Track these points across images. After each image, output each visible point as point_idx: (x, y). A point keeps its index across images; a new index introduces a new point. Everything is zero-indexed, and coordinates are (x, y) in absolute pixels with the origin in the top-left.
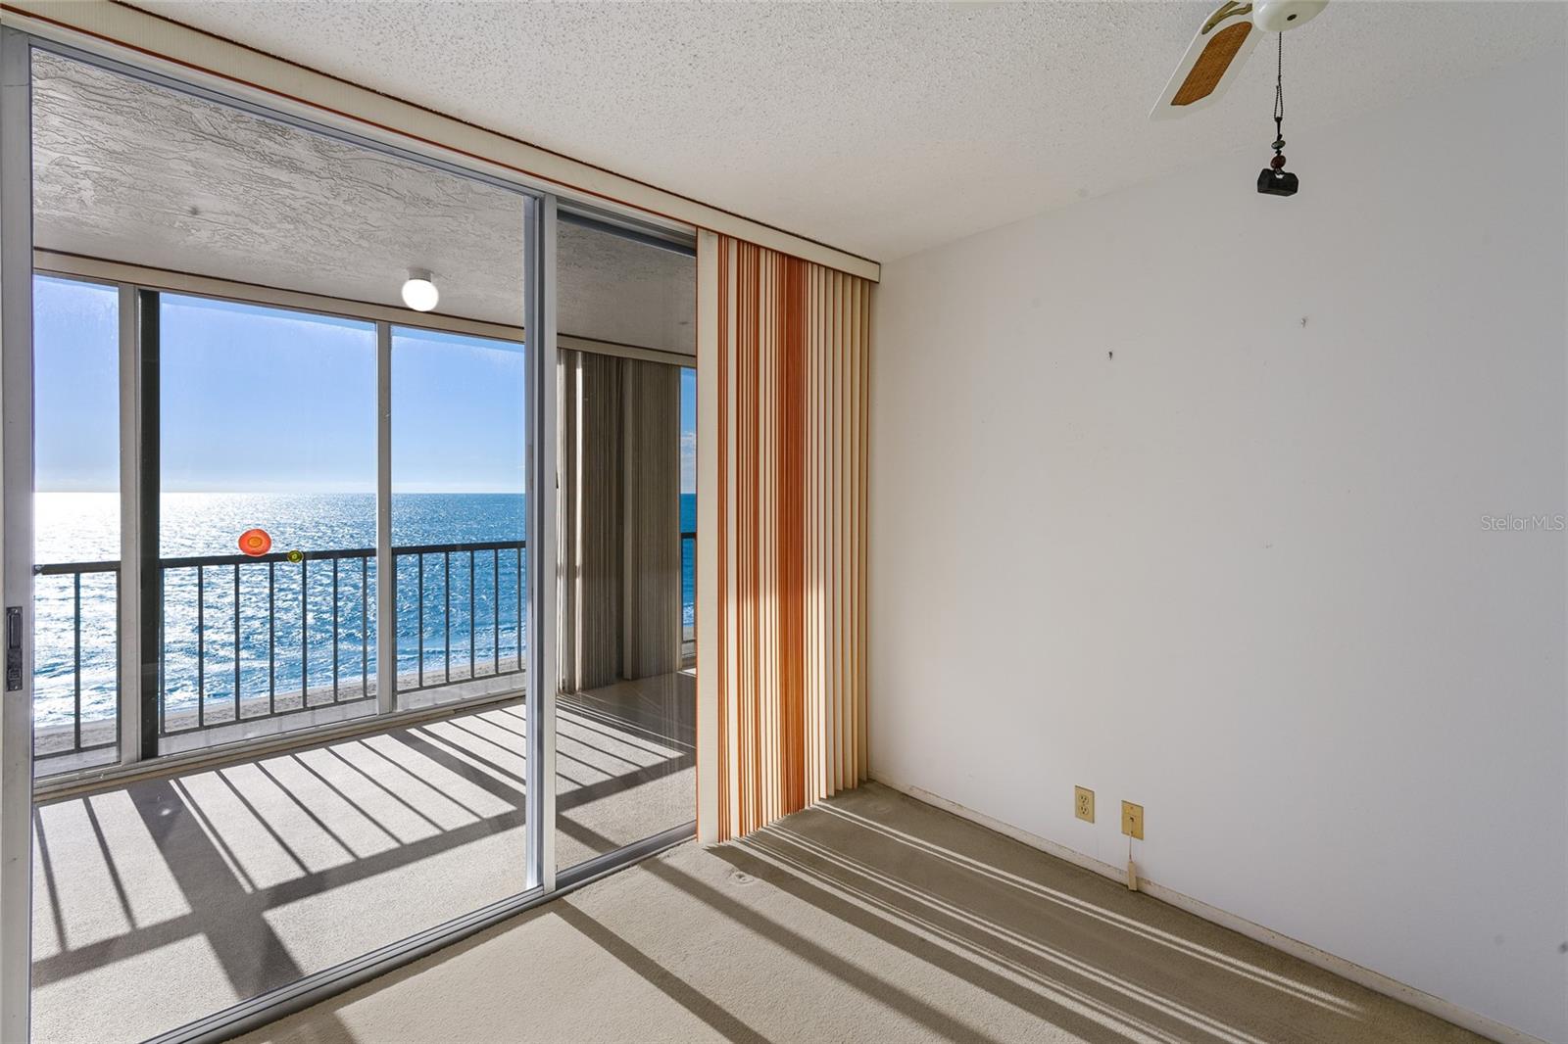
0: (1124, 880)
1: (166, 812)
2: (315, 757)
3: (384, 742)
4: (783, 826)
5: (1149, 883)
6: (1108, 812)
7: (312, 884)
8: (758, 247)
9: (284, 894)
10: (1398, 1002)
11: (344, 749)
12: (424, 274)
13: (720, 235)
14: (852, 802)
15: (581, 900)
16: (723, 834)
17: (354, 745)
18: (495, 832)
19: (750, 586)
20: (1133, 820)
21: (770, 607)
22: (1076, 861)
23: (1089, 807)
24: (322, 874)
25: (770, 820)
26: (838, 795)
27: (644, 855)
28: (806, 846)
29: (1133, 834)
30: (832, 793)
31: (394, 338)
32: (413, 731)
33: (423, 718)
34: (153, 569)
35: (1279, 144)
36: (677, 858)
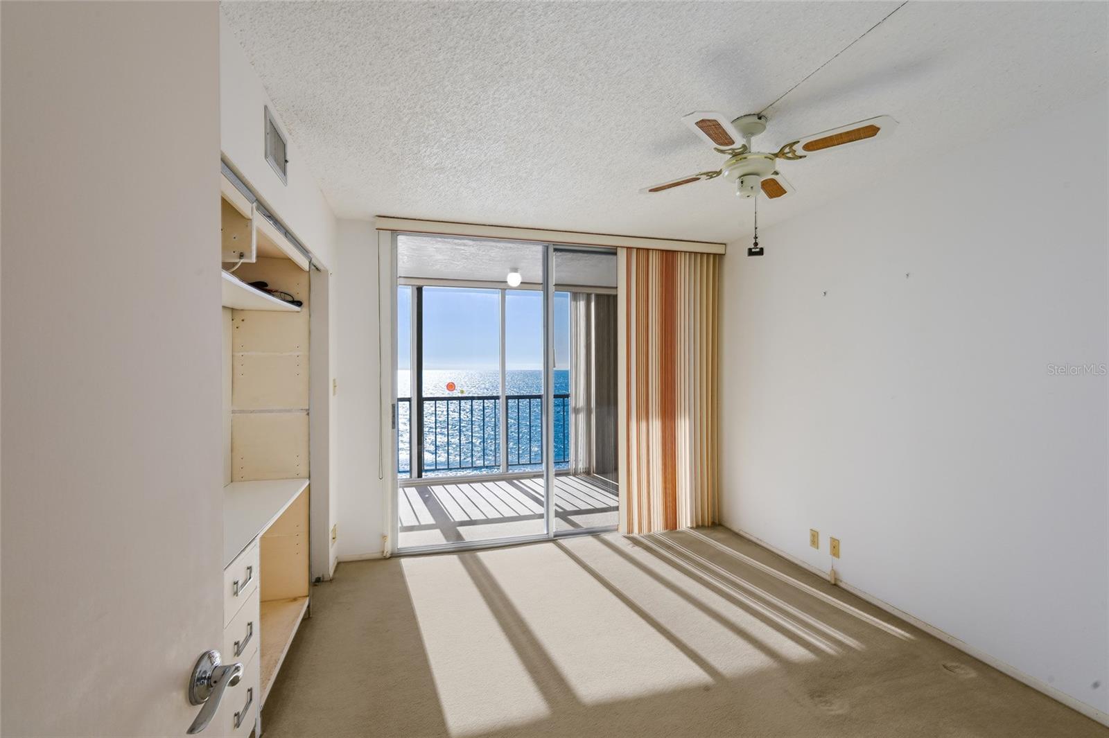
0: (828, 578)
1: (427, 496)
2: (476, 486)
3: (503, 484)
4: (663, 534)
5: (841, 581)
6: (825, 544)
7: (472, 523)
8: (648, 250)
9: (463, 524)
10: (944, 643)
11: (488, 484)
12: (515, 270)
13: (628, 248)
14: (705, 532)
15: (565, 542)
16: (630, 530)
17: (492, 483)
18: (538, 518)
19: (644, 414)
20: (835, 548)
21: (656, 425)
22: (810, 570)
23: (816, 540)
24: (475, 521)
25: (656, 529)
26: (698, 527)
27: (594, 533)
28: (670, 542)
29: (834, 555)
30: (695, 526)
31: (507, 296)
32: (515, 481)
33: (520, 477)
34: (421, 401)
35: (756, 238)
36: (608, 537)
